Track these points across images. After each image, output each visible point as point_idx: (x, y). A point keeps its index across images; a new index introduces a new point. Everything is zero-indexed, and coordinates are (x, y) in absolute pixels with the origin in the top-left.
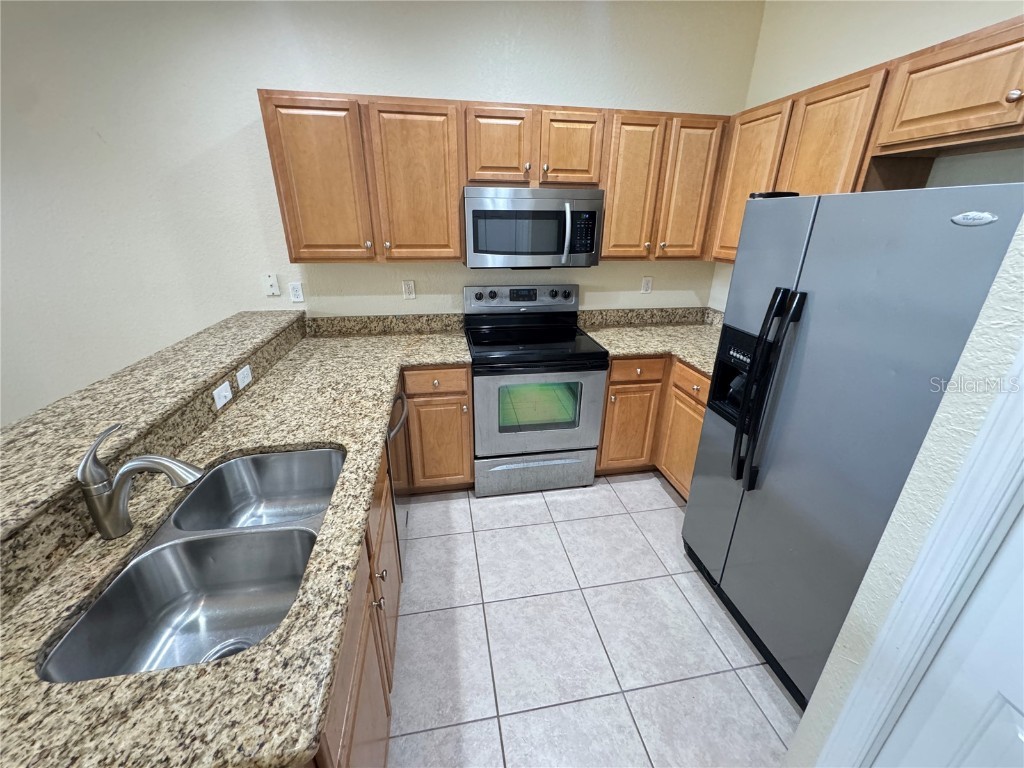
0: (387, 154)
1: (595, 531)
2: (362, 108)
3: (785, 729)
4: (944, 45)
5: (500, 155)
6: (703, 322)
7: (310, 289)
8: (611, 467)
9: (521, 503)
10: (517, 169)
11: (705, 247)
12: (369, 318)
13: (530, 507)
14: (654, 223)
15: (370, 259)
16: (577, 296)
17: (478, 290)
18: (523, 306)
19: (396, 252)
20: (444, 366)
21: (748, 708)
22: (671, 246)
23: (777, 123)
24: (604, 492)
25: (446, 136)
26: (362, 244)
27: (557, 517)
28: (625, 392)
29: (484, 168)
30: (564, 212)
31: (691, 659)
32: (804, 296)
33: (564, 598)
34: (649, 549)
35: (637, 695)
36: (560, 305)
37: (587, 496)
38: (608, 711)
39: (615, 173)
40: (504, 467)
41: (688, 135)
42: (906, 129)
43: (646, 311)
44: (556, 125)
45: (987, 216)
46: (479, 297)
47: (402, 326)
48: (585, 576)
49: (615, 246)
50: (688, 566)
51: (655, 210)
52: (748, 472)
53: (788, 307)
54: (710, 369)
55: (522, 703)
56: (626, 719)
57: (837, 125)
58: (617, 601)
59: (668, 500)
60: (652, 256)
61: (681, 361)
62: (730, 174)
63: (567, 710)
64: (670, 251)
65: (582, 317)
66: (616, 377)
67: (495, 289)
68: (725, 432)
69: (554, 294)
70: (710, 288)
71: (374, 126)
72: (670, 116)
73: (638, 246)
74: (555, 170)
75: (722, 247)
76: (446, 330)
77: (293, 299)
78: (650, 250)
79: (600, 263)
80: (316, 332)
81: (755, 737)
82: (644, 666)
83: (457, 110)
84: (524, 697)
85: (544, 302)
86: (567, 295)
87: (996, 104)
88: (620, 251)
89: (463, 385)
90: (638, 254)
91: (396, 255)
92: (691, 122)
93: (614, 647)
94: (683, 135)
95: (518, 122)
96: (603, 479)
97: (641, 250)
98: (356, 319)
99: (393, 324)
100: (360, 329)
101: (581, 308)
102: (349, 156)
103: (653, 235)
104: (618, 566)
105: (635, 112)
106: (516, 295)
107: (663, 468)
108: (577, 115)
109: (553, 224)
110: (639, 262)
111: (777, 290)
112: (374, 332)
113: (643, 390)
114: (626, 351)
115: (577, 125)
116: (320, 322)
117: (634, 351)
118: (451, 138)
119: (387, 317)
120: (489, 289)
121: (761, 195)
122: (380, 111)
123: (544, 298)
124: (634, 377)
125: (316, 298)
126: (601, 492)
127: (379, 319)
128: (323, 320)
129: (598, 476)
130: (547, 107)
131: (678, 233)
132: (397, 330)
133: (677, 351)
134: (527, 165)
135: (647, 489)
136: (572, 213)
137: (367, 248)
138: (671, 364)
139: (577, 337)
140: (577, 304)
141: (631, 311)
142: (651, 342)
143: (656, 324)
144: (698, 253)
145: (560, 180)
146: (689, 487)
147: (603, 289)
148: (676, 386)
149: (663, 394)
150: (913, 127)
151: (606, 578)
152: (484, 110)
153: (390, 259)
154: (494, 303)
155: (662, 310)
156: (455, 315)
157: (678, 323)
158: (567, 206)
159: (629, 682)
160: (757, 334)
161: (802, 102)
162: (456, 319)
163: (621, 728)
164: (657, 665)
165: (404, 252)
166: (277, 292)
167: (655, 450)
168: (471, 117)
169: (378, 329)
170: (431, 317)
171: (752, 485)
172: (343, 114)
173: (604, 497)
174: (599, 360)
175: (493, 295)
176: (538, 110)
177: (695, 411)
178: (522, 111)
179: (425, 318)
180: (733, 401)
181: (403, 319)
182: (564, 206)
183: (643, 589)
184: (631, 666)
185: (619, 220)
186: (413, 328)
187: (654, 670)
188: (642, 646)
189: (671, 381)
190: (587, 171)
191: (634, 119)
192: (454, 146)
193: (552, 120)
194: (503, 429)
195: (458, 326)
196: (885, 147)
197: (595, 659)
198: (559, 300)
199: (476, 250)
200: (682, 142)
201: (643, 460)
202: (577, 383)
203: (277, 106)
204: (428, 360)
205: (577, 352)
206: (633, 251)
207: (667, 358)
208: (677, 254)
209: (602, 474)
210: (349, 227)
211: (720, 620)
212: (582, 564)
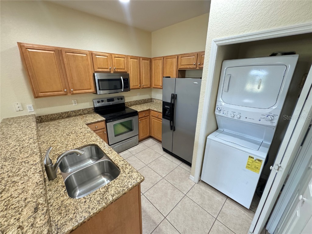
0: (69, 64)
1: (144, 153)
2: (59, 51)
3: (189, 170)
4: (185, 54)
5: (103, 65)
6: (152, 102)
7: (36, 107)
8: (142, 138)
9: (123, 154)
10: (107, 68)
11: (151, 85)
12: (62, 113)
13: (126, 154)
14: (140, 80)
15: (66, 95)
16: (124, 99)
17: (97, 100)
18: (111, 103)
19: (75, 92)
20: (98, 122)
21: (183, 170)
22: (144, 85)
23: (161, 61)
24: (141, 145)
25: (87, 60)
26: (63, 90)
27: (134, 154)
28: (142, 120)
29: (98, 68)
30: (121, 79)
31: (172, 167)
32: (176, 95)
33: (144, 168)
34: (156, 153)
35: (166, 177)
36: (120, 102)
37: (138, 147)
38: (162, 182)
39: (130, 69)
40: (117, 146)
41: (144, 62)
42: (182, 66)
43: (140, 100)
44: (116, 58)
45: (197, 83)
46: (98, 102)
47: (74, 114)
48: (146, 162)
49: (133, 86)
50: (164, 153)
51: (140, 78)
52: (173, 128)
53: (174, 97)
54: (161, 111)
55: (146, 189)
56: (166, 181)
57: (172, 64)
58: (155, 164)
59: (155, 142)
60: (141, 88)
61: (152, 110)
62: (153, 70)
63: (156, 186)
64: (144, 86)
65: (126, 104)
66: (140, 116)
67: (103, 99)
68: (167, 122)
69: (118, 99)
70: (151, 94)
71: (64, 56)
72: (140, 57)
73: (138, 86)
74: (117, 69)
75: (155, 85)
76: (89, 113)
77: (29, 111)
78: (140, 86)
79: (131, 90)
80: (41, 121)
81: (185, 173)
82: (165, 172)
83: (89, 53)
84: (146, 188)
85: (116, 102)
86: (122, 99)
87: (192, 65)
88: (134, 87)
89: (104, 126)
90: (138, 88)
91: (75, 93)
92: (144, 59)
93: (158, 172)
94: (143, 62)
95: (106, 57)
96: (140, 142)
97: (138, 87)
98: (57, 114)
99: (71, 114)
100: (59, 117)
101: (126, 102)
102: (56, 64)
103: (140, 83)
104: (152, 158)
105: (133, 56)
106: (109, 100)
107: (153, 135)
108: (120, 56)
109: (119, 82)
110: (138, 89)
111: (172, 94)
112: (64, 117)
113: (146, 119)
114: (141, 110)
115: (120, 59)
116: (42, 117)
117: (142, 110)
118: (89, 61)
119: (69, 112)
120: (101, 100)
121: (165, 77)
122: (66, 52)
123: (116, 100)
124: (143, 116)
125: (39, 109)
126: (141, 146)
127: (66, 113)
128: (43, 116)
129: (139, 142)
130: (113, 54)
131: (145, 83)
132: (72, 115)
133: (151, 108)
134: (110, 68)
135: (150, 141)
136: (123, 79)
137: (65, 91)
138: (150, 112)
139: (126, 109)
140: (124, 101)
141: (137, 101)
142: (145, 107)
143: (143, 103)
144: (150, 87)
145: (118, 71)
146: (161, 138)
147: (130, 96)
148: (152, 116)
149: (149, 118)
150: (183, 66)
151: (151, 161)
152: (97, 54)
153: (73, 94)
154: (103, 103)
155: (143, 100)
156: (91, 108)
157: (147, 103)
158: (121, 77)
159: (164, 176)
160: (170, 102)
161: (165, 58)
162: (91, 109)
163: (166, 183)
164: (167, 171)
165: (77, 92)
166: (22, 109)
167: (150, 132)
168: (93, 55)
169: (65, 116)
170: (84, 110)
171: (174, 130)
172: (53, 52)
173: (142, 146)
174: (135, 113)
175: (102, 101)
176: (111, 54)
177: (158, 120)
178: (107, 55)
179: (82, 110)
180: (167, 116)
181: (74, 111)
182: (120, 77)
183: (158, 160)
184: (163, 173)
185: (133, 80)
186: (78, 114)
187: (167, 172)
188: (163, 169)
189: (151, 115)
190: (124, 69)
191: (133, 58)
192: (90, 63)
193: (115, 57)
194: (116, 136)
195: (92, 111)
196: (180, 69)
197: (156, 175)
198: (120, 100)
199: (100, 89)
200: (143, 63)
201: (148, 135)
202: (131, 120)
203: (26, 48)
204: (93, 121)
205: (126, 113)
206: (137, 87)
207: (149, 110)
208: (146, 87)
209: (140, 141)
210: (57, 85)
211: (174, 159)
212: (144, 161)
